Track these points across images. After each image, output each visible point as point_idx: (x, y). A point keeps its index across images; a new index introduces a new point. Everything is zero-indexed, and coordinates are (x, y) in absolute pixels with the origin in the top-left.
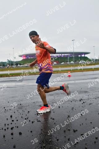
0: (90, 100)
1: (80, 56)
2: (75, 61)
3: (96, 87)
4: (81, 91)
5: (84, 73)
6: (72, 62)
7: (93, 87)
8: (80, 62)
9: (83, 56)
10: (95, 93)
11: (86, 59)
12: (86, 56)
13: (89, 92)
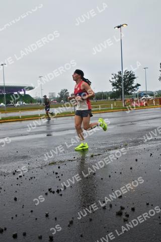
0: (32, 170)
1: (16, 93)
2: (8, 102)
3: (43, 147)
4: (16, 157)
5: (24, 123)
6: (2, 104)
7: (38, 149)
8: (17, 104)
9: (22, 93)
10: (40, 158)
11: (27, 98)
12: (27, 92)
13: (30, 158)
